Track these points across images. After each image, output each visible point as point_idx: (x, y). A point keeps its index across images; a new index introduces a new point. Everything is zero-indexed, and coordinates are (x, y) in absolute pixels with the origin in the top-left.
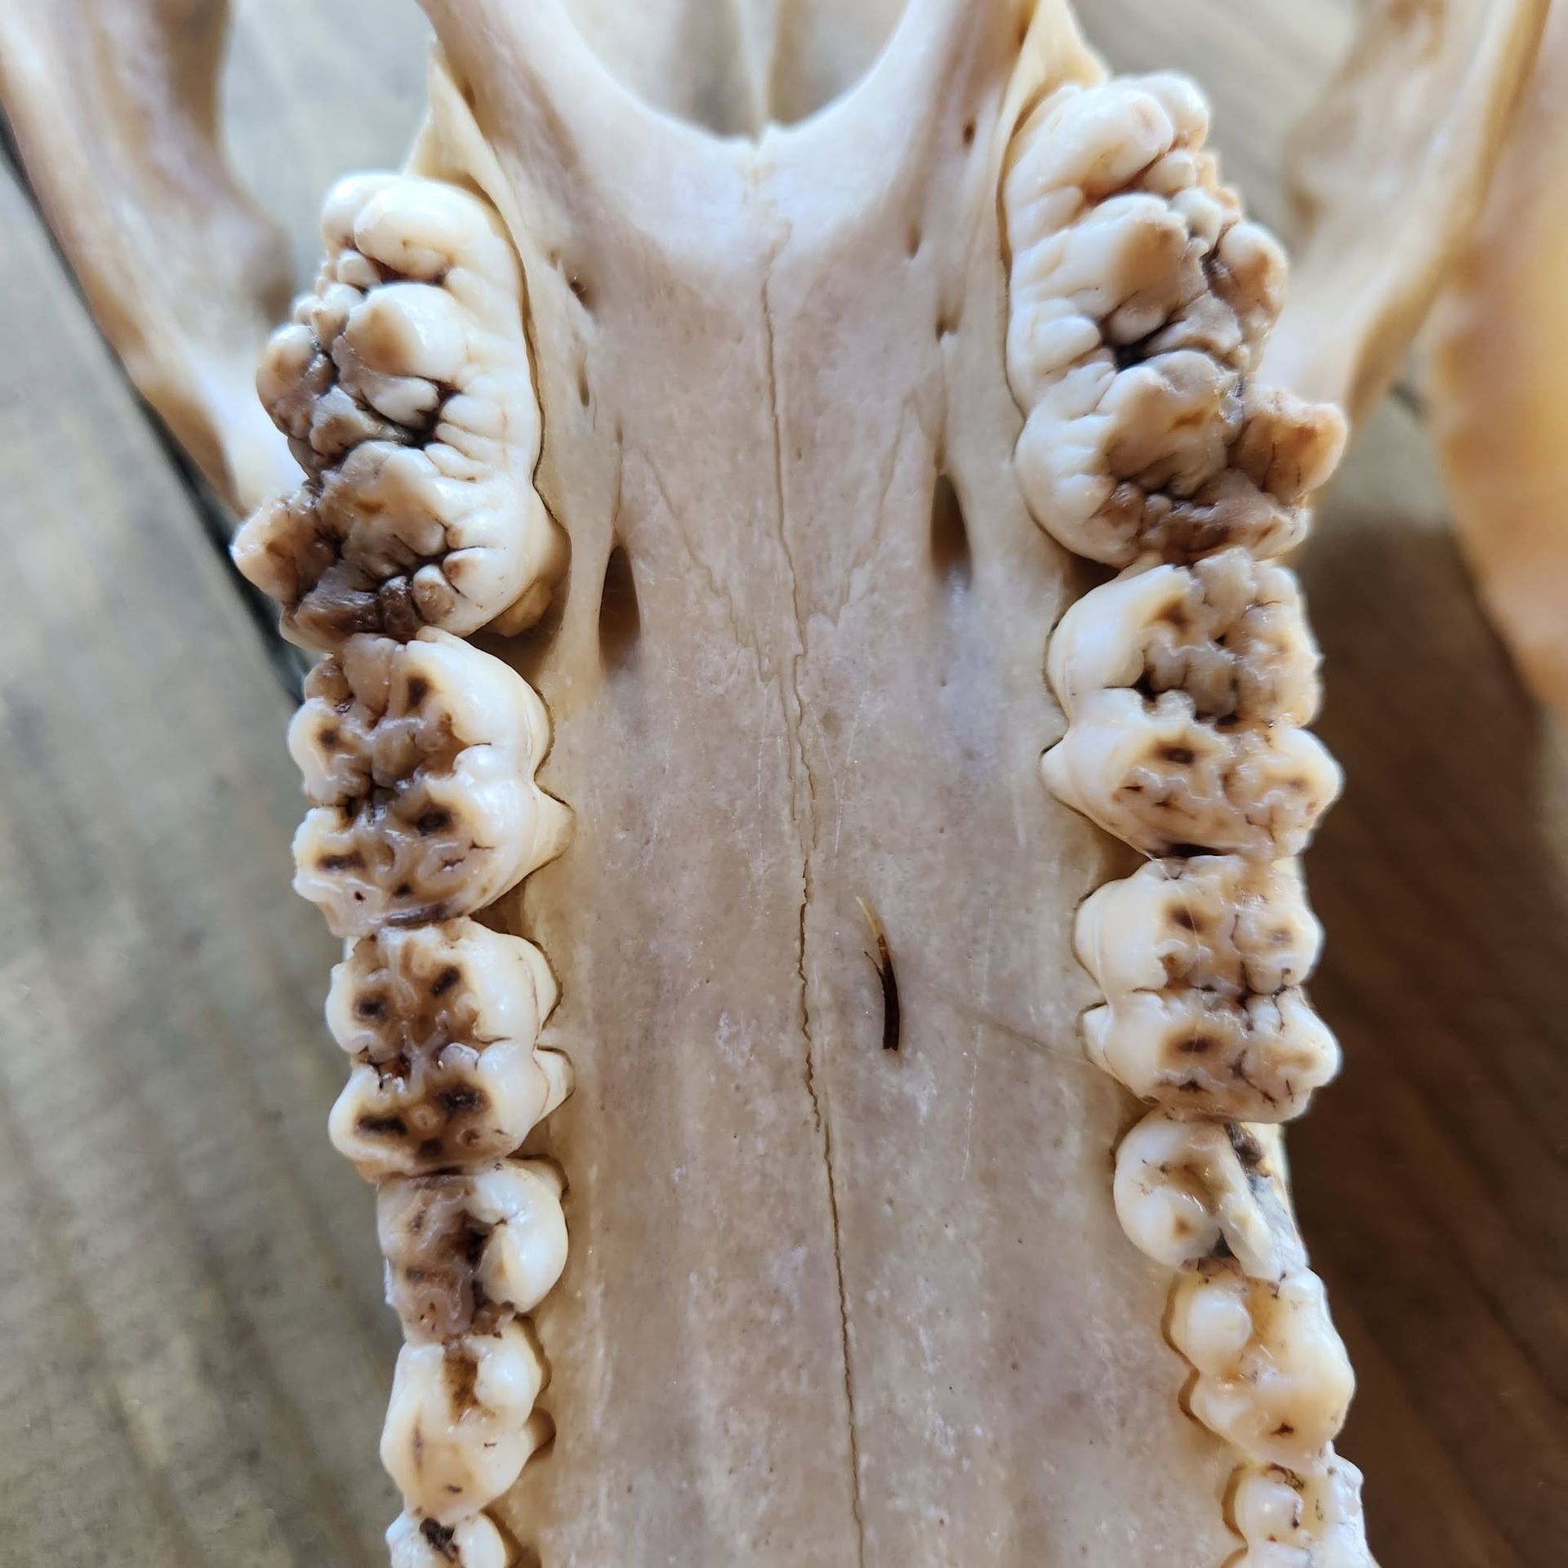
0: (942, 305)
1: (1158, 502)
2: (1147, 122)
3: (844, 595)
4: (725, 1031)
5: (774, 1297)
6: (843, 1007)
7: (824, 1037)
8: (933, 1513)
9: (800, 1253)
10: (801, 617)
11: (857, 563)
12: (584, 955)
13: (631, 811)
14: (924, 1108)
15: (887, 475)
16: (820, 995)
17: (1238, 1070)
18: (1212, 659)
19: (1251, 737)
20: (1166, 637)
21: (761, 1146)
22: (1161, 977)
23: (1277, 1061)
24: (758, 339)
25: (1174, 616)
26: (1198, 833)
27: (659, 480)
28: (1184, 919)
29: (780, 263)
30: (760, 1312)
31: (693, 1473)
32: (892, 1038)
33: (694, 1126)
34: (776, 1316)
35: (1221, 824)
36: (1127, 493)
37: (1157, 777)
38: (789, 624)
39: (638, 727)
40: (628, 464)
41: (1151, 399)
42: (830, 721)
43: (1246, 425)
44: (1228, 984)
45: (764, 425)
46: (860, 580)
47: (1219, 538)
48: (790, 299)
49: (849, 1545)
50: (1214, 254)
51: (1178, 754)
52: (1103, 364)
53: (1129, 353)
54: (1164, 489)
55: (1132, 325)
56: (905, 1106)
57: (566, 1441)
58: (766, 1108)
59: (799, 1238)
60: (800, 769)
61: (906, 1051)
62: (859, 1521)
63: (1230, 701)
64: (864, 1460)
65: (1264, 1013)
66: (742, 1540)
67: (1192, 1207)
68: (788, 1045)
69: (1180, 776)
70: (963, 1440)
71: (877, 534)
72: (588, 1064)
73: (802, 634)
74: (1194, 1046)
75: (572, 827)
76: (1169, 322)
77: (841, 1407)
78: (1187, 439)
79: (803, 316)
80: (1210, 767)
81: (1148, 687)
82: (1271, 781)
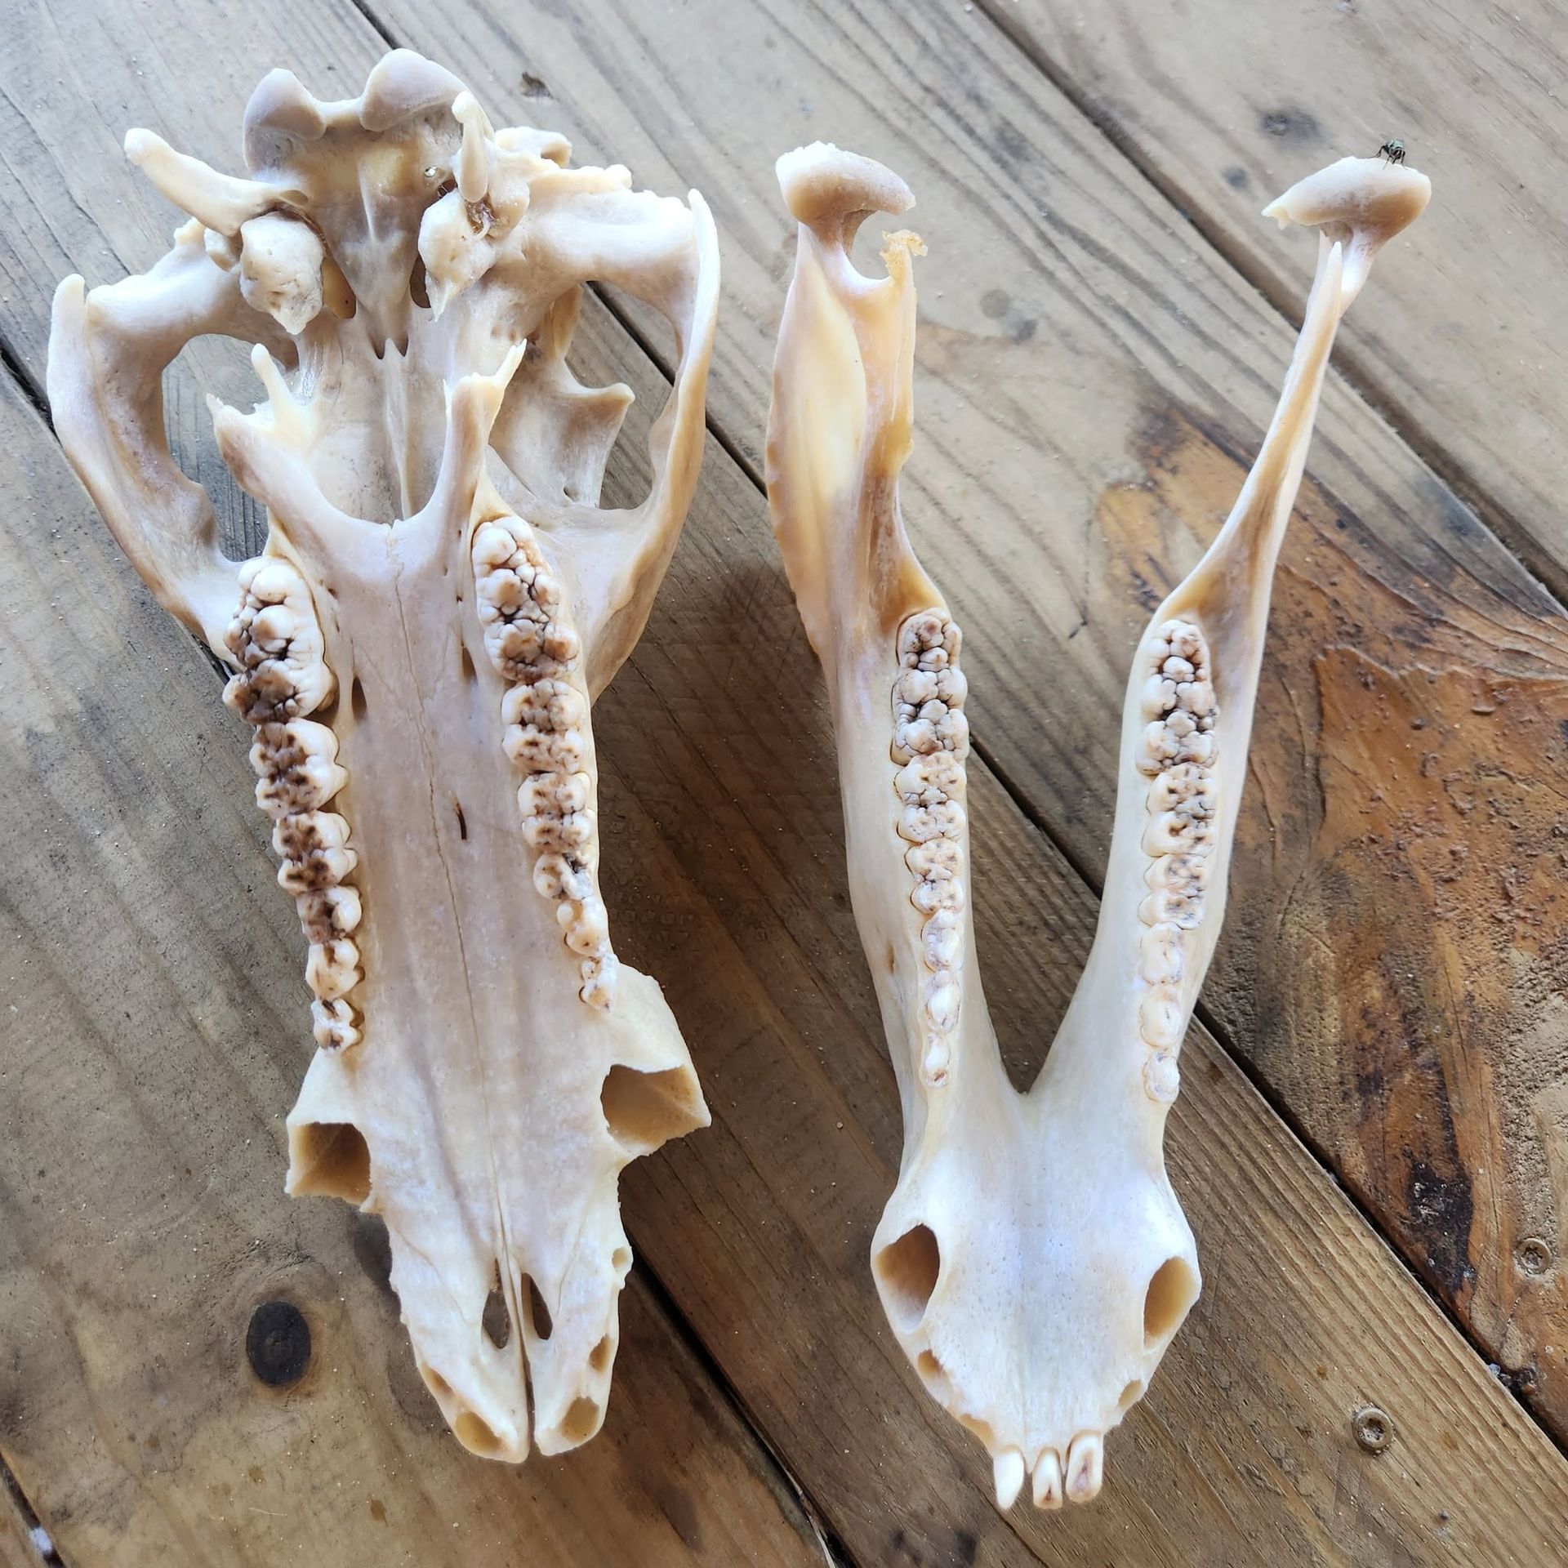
0: (456, 592)
1: (521, 666)
2: (505, 547)
3: (435, 691)
4: (408, 838)
5: (434, 923)
6: (448, 827)
7: (442, 837)
8: (491, 985)
9: (442, 908)
10: (421, 700)
11: (438, 680)
12: (358, 818)
13: (369, 769)
14: (476, 858)
15: (445, 650)
16: (440, 824)
17: (560, 837)
18: (540, 713)
19: (557, 736)
20: (526, 708)
21: (425, 875)
22: (535, 811)
23: (571, 834)
24: (396, 606)
25: (528, 701)
26: (542, 767)
27: (367, 656)
28: (539, 793)
29: (401, 578)
30: (430, 928)
31: (412, 981)
32: (464, 836)
33: (401, 870)
34: (436, 928)
35: (548, 764)
36: (511, 664)
37: (527, 751)
38: (417, 702)
39: (369, 740)
40: (356, 651)
41: (513, 636)
42: (434, 733)
43: (544, 642)
44: (554, 812)
45: (402, 635)
46: (439, 685)
47: (540, 677)
48: (405, 592)
49: (467, 998)
50: (532, 586)
51: (533, 744)
52: (500, 623)
53: (509, 619)
54: (523, 661)
55: (508, 611)
56: (472, 858)
57: (369, 975)
58: (426, 862)
59: (441, 903)
60: (426, 750)
61: (469, 839)
62: (469, 991)
63: (549, 727)
64: (469, 972)
65: (567, 819)
66: (430, 1000)
67: (552, 880)
68: (431, 841)
69: (534, 750)
70: (498, 961)
71: (443, 670)
72: (363, 853)
73: (422, 704)
74: (547, 831)
75: (349, 776)
76: (519, 609)
77: (460, 956)
78: (526, 647)
79: (410, 597)
80: (543, 747)
81: (523, 723)
82: (561, 750)
